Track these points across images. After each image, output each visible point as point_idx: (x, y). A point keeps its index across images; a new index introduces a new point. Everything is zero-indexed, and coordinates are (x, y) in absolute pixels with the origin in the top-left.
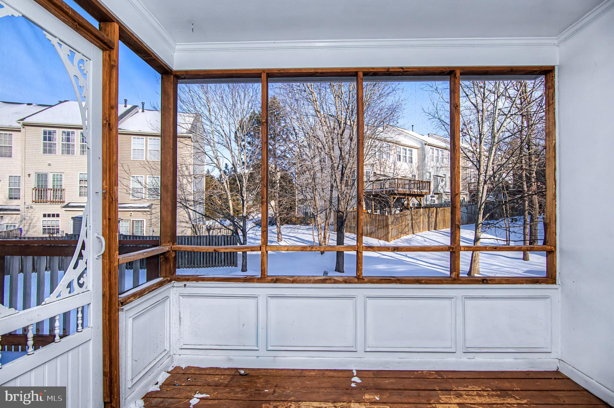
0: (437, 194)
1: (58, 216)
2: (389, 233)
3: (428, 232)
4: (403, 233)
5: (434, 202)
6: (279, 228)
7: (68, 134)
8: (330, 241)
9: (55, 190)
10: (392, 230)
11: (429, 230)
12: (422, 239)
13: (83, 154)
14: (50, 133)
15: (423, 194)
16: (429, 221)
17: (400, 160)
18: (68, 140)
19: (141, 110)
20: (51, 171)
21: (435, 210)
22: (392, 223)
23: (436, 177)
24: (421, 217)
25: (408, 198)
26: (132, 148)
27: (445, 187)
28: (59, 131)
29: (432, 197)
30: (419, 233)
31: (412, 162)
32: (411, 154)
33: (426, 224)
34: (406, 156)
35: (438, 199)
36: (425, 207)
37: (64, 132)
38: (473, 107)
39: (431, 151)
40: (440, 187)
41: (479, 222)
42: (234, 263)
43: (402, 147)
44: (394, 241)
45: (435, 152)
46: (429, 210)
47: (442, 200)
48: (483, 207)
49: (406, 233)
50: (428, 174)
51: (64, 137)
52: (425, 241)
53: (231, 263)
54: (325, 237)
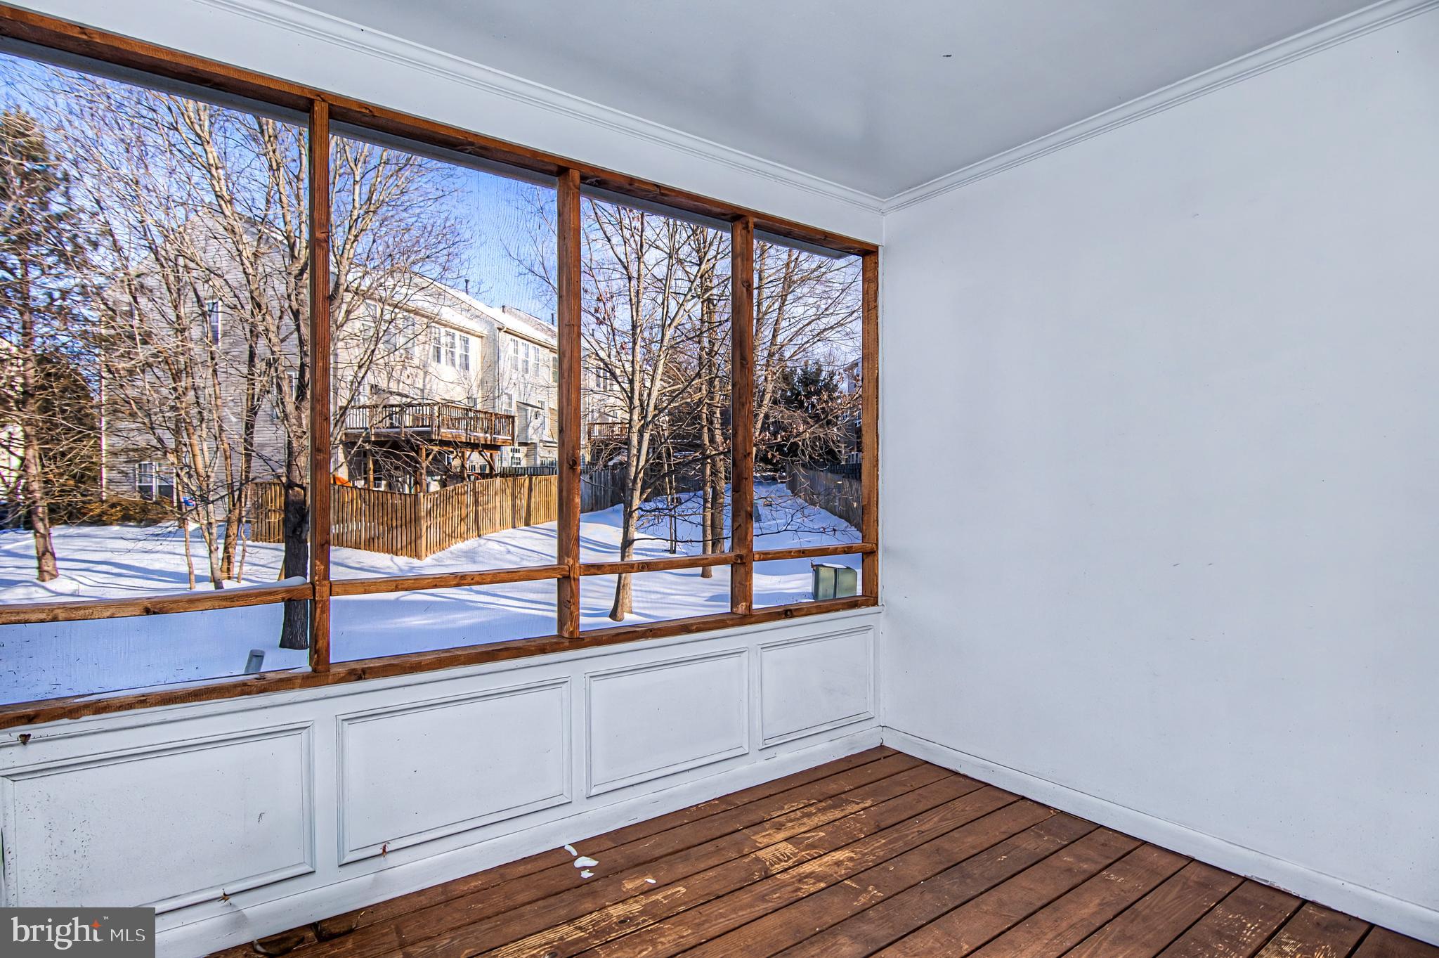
0: (526, 444)
2: (421, 537)
3: (511, 530)
4: (453, 536)
5: (520, 464)
6: (45, 537)
8: (246, 568)
10: (430, 531)
11: (514, 527)
12: (502, 548)
15: (499, 444)
16: (513, 506)
17: (439, 361)
21: (527, 481)
22: (429, 513)
23: (522, 406)
24: (498, 499)
25: (463, 453)
27: (544, 430)
29: (514, 451)
30: (492, 535)
31: (467, 367)
32: (467, 349)
33: (508, 512)
34: (452, 353)
35: (527, 456)
36: (504, 475)
38: (619, 267)
39: (512, 345)
40: (531, 431)
41: (634, 508)
43: (443, 330)
44: (434, 556)
45: (521, 349)
46: (514, 481)
47: (535, 459)
48: (641, 475)
49: (463, 537)
50: (505, 398)
52: (509, 552)
54: (229, 558)
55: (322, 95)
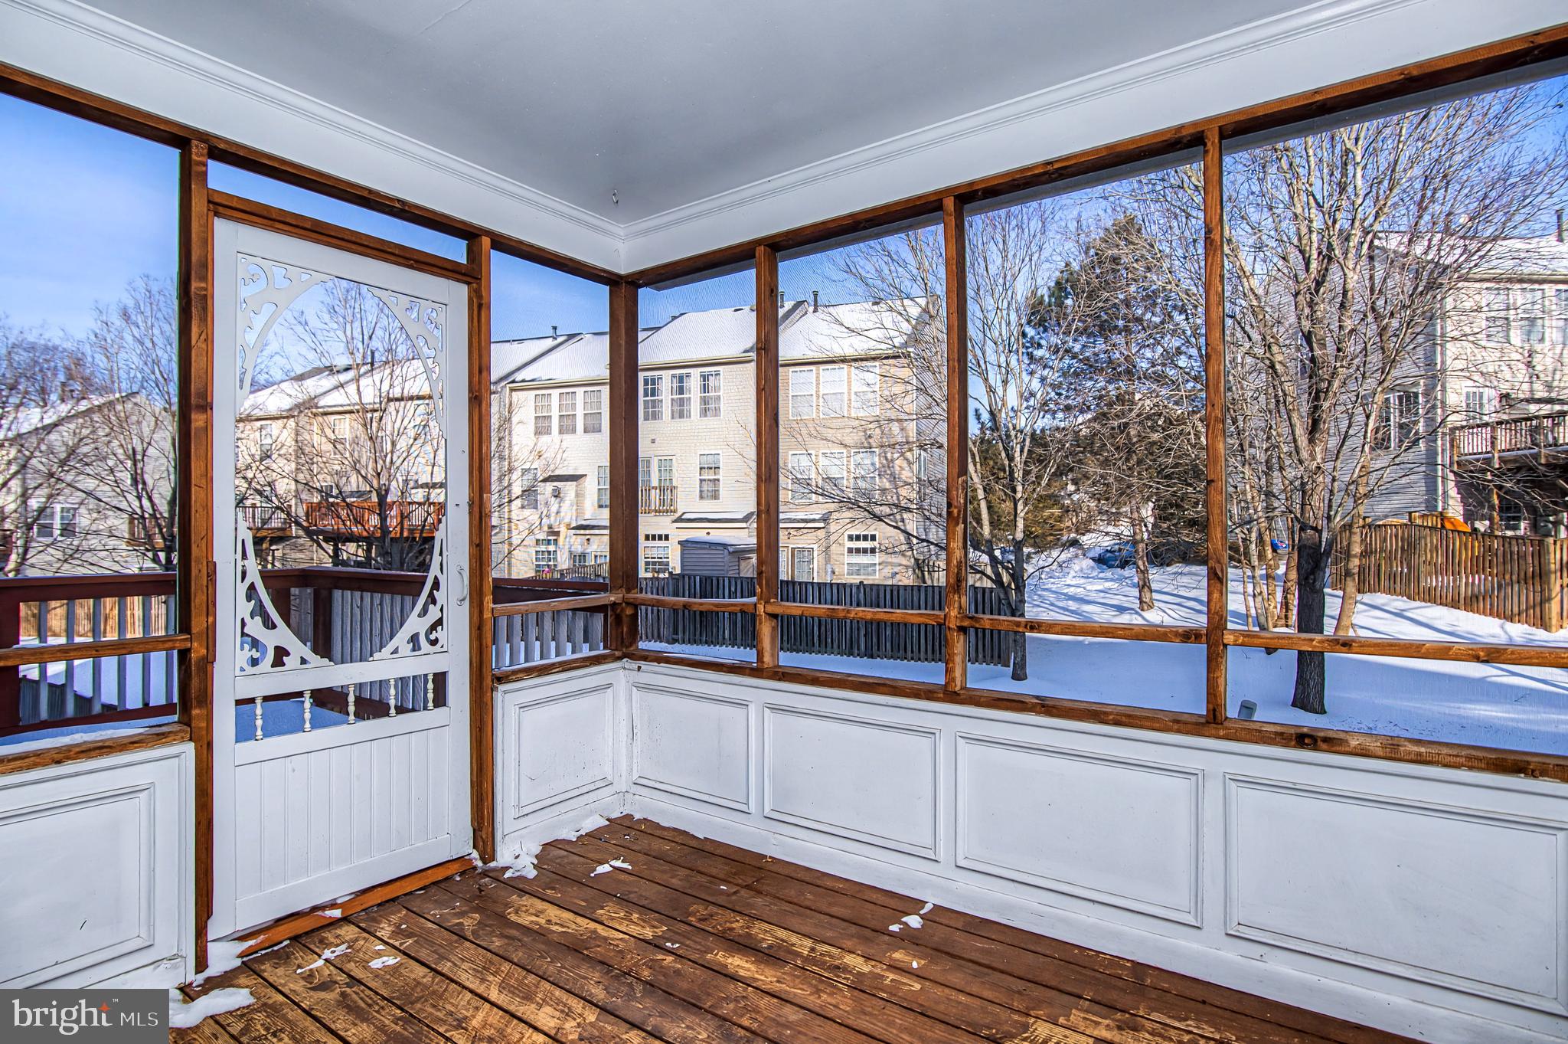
1: (667, 537)
2: (1551, 599)
6: (1144, 572)
7: (681, 379)
9: (662, 489)
13: (706, 416)
14: (653, 381)
18: (681, 391)
19: (811, 309)
20: (657, 453)
26: (791, 394)
28: (666, 375)
37: (673, 376)
42: (999, 657)
51: (674, 385)
53: (992, 657)
55: (758, 242)
